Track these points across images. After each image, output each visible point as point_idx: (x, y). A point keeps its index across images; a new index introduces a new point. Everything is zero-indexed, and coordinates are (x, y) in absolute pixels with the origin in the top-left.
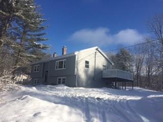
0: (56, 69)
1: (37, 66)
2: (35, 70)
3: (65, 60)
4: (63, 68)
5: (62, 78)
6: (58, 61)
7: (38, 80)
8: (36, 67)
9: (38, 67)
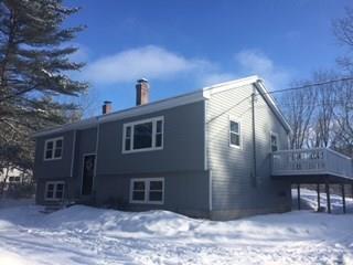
0: (124, 152)
1: (54, 140)
2: (49, 155)
3: (161, 118)
4: (154, 148)
5: (147, 181)
6: (132, 124)
7: (60, 186)
8: (50, 145)
9: (59, 143)
